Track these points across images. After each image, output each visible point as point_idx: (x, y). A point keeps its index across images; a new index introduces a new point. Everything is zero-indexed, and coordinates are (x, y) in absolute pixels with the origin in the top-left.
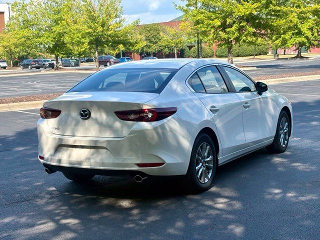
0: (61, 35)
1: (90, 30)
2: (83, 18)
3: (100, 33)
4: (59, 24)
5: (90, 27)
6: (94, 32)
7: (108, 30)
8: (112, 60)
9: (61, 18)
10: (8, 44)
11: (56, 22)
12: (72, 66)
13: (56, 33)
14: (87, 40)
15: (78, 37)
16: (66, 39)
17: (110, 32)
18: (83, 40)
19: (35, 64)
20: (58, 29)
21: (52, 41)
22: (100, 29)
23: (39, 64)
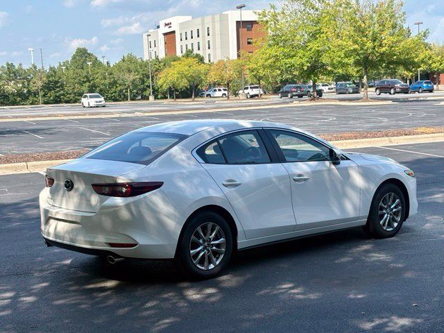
0: (319, 53)
1: (356, 46)
2: (348, 30)
3: (369, 51)
4: (317, 39)
5: (355, 42)
6: (362, 49)
7: (381, 45)
8: (398, 85)
9: (320, 30)
10: (256, 66)
11: (314, 36)
12: (350, 93)
13: (313, 50)
14: (351, 61)
15: (339, 57)
16: (325, 59)
17: (384, 49)
18: (346, 60)
19: (297, 91)
20: (314, 46)
21: (307, 62)
22: (369, 44)
23: (301, 91)
